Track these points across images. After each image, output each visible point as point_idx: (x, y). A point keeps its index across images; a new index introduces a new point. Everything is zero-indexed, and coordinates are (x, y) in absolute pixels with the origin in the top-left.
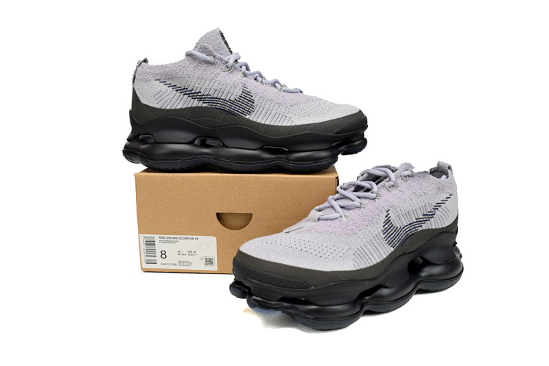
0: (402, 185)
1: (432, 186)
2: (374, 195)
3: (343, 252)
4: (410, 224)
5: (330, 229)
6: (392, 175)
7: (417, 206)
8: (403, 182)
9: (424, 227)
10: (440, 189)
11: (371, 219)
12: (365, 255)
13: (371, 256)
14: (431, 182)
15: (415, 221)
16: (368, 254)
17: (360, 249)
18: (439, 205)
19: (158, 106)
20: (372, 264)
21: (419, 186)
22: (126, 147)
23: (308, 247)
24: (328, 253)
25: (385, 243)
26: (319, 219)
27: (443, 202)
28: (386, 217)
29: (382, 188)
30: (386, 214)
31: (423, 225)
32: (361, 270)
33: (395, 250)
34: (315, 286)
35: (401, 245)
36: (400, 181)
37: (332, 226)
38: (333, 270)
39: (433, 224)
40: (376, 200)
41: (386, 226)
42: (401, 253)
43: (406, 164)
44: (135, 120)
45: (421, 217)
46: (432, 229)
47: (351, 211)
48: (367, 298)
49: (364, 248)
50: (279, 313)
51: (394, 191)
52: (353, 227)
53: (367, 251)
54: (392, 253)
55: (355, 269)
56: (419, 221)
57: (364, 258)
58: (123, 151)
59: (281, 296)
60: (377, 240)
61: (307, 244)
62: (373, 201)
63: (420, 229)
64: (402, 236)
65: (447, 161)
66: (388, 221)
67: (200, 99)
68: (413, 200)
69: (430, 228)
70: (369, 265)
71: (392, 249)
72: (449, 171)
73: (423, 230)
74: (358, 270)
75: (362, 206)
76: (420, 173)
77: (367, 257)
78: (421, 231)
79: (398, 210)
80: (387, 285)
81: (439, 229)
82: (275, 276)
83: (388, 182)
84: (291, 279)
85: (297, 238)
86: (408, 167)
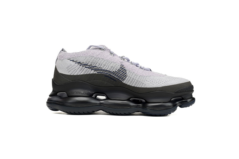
19: (69, 74)
22: (49, 100)
44: (55, 82)
58: (47, 103)
67: (95, 70)
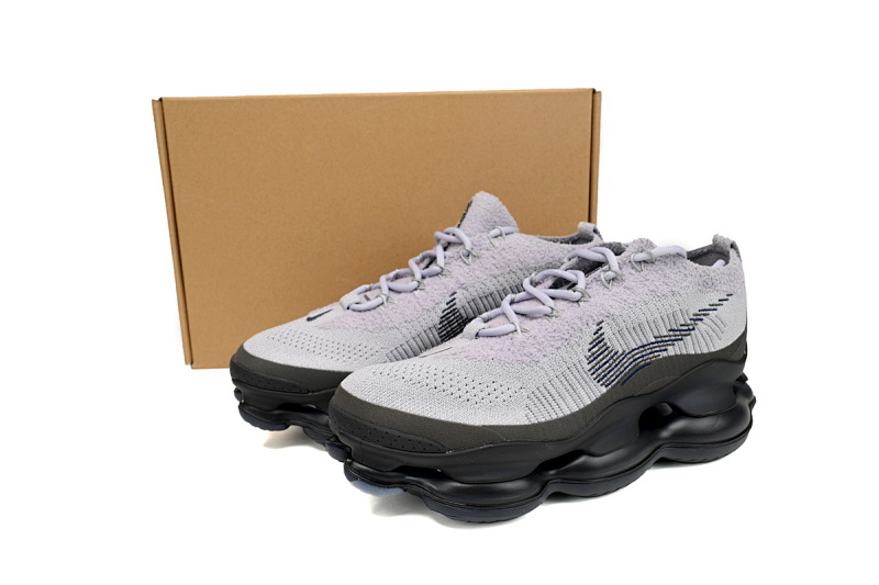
0: (632, 278)
1: (690, 279)
2: (577, 295)
3: (510, 392)
4: (643, 346)
5: (492, 352)
6: (613, 259)
7: (657, 315)
8: (633, 272)
9: (672, 351)
10: (707, 285)
11: (567, 336)
12: (550, 399)
13: (561, 401)
14: (687, 272)
15: (654, 340)
16: (556, 396)
17: (542, 389)
18: (704, 312)
20: (561, 415)
21: (663, 279)
23: (448, 383)
24: (482, 394)
25: (590, 379)
26: (477, 335)
27: (714, 307)
28: (596, 333)
29: (595, 283)
30: (595, 328)
31: (670, 348)
32: (540, 424)
33: (608, 392)
34: (455, 450)
35: (623, 382)
36: (627, 270)
37: (498, 347)
38: (487, 424)
39: (688, 347)
40: (581, 303)
41: (594, 350)
42: (622, 396)
43: (641, 241)
45: (666, 334)
46: (689, 356)
47: (534, 321)
48: (552, 472)
49: (550, 387)
50: (397, 492)
51: (616, 288)
52: (533, 350)
53: (553, 391)
54: (603, 396)
55: (527, 423)
56: (662, 342)
57: (546, 405)
59: (399, 465)
60: (575, 373)
61: (448, 377)
62: (575, 304)
63: (664, 354)
64: (627, 365)
65: (729, 235)
66: (598, 340)
68: (651, 306)
69: (684, 352)
70: (554, 417)
71: (604, 390)
72: (732, 253)
73: (670, 357)
74: (534, 425)
75: (554, 313)
76: (667, 256)
77: (553, 403)
78: (664, 358)
79: (620, 321)
80: (593, 449)
81: (703, 354)
82: (386, 430)
83: (605, 271)
84: (411, 437)
85: (433, 367)
86: (645, 245)
